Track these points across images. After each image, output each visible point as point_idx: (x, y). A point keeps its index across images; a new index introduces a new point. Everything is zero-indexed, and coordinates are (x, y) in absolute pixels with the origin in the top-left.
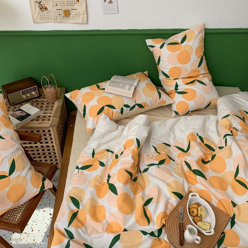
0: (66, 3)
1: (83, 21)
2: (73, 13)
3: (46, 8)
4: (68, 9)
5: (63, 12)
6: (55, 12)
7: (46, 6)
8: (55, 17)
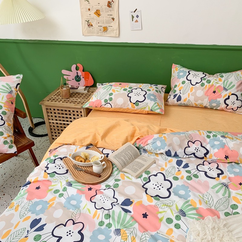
0: (105, 21)
1: (116, 35)
2: (109, 29)
3: (92, 25)
4: (107, 26)
5: (103, 28)
6: (97, 28)
7: (92, 24)
8: (97, 32)
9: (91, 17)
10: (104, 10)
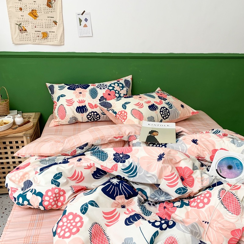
0: (44, 25)
1: (61, 42)
2: (50, 35)
3: (26, 30)
4: (47, 32)
5: (42, 34)
6: (34, 34)
8: (34, 39)
9: (23, 19)
10: (42, 10)
